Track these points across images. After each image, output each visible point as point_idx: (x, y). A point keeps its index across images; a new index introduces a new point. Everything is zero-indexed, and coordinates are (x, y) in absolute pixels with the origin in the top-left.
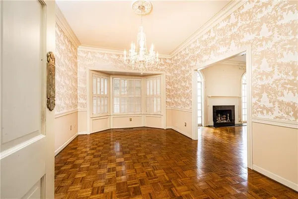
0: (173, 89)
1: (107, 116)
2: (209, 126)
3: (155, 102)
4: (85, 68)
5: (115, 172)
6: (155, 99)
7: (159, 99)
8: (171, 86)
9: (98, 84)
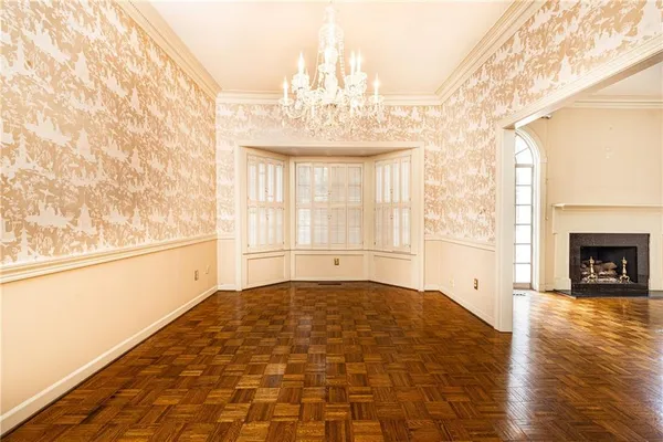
0: (444, 185)
1: (283, 252)
2: (555, 292)
3: (396, 222)
4: (231, 143)
5: (248, 405)
6: (396, 213)
7: (406, 214)
8: (437, 177)
9: (262, 178)
